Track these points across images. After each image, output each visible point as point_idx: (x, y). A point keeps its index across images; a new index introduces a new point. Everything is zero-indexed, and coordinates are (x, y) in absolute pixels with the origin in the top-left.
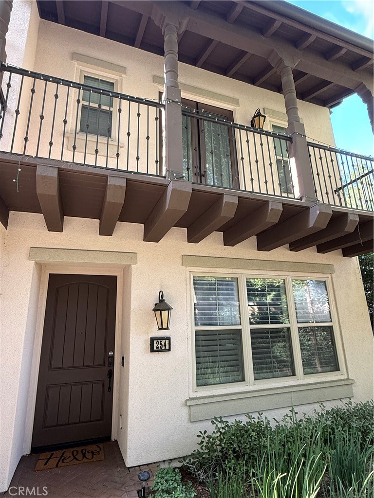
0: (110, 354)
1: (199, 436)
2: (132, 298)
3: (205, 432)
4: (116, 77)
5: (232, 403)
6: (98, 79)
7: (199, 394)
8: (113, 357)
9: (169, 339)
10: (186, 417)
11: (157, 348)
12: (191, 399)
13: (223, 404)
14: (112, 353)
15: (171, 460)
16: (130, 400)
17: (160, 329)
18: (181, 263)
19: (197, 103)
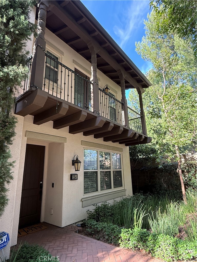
0: (41, 183)
1: (87, 212)
2: (64, 157)
3: (89, 210)
4: (59, 56)
5: (95, 199)
6: (52, 54)
7: (85, 197)
8: (42, 184)
9: (77, 175)
10: (81, 206)
11: (74, 178)
12: (83, 198)
13: (92, 200)
14: (42, 182)
15: (76, 223)
16: (63, 200)
17: (76, 171)
18: (81, 144)
19: (86, 76)
